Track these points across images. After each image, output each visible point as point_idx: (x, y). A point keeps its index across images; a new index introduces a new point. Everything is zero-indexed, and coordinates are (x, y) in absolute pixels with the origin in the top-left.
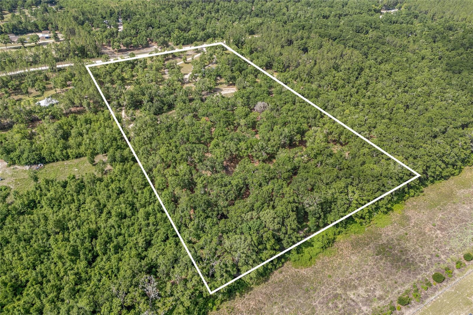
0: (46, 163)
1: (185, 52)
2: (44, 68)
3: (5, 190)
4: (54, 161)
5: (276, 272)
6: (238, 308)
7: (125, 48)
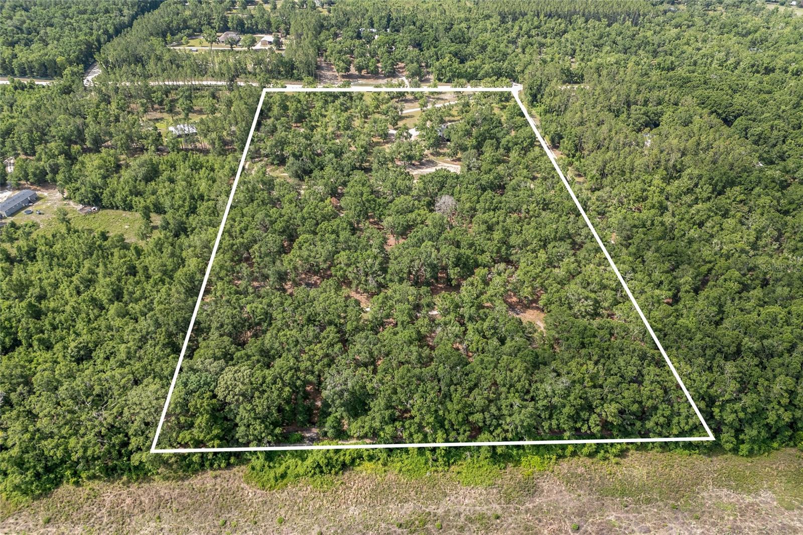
0: (104, 208)
1: (440, 93)
2: (219, 83)
3: (30, 227)
4: (112, 208)
5: (210, 473)
6: (106, 498)
7: (357, 73)
